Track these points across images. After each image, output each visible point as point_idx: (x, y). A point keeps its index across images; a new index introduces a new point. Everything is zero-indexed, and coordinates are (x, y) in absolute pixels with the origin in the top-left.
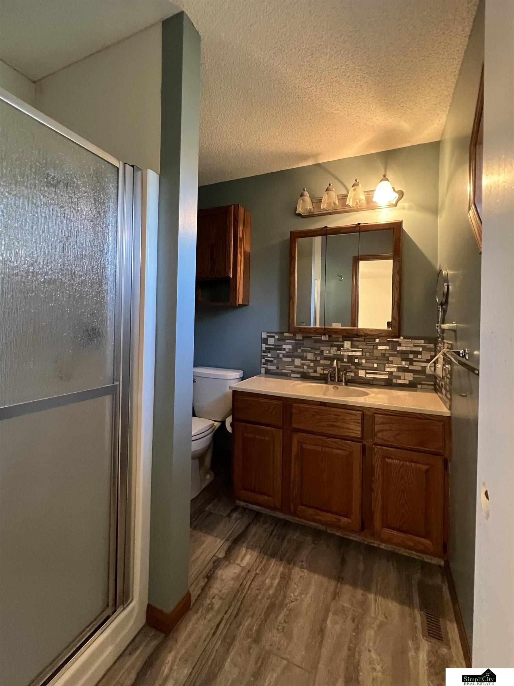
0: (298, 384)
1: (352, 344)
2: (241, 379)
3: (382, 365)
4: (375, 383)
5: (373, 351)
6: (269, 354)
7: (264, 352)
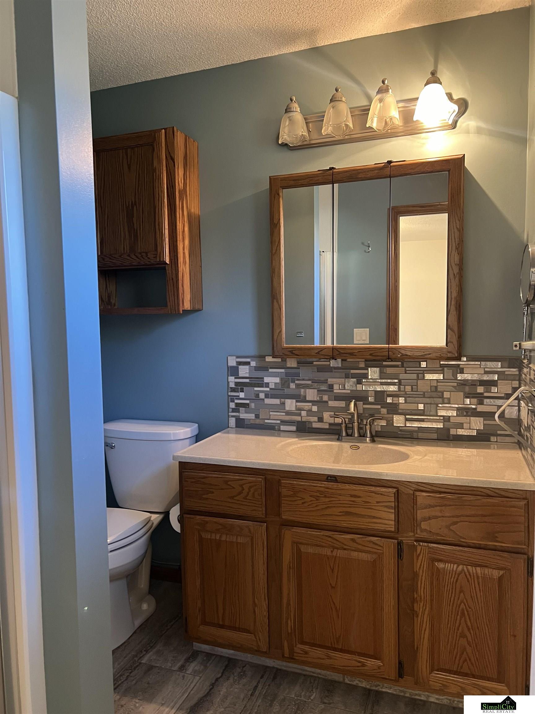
0: (290, 444)
1: (381, 372)
2: (194, 438)
3: (433, 406)
4: (421, 435)
5: (417, 381)
6: (241, 393)
7: (233, 390)
